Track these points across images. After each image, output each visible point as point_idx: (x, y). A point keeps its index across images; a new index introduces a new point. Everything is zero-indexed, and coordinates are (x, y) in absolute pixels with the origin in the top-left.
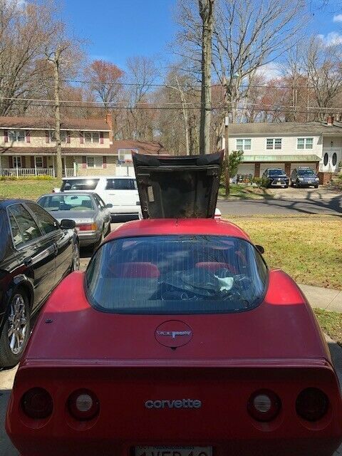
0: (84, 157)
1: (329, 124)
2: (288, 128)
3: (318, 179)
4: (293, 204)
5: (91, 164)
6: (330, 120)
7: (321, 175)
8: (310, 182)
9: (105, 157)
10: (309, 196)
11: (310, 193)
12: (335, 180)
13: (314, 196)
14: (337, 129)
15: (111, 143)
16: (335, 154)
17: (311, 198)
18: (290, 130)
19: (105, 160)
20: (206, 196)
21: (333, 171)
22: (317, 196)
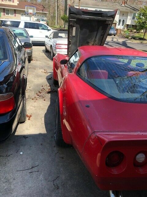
0: (4, 9)
1: (123, 5)
2: (105, 5)
3: (116, 32)
4: (108, 43)
5: (7, 14)
6: (124, 3)
7: (117, 30)
8: (112, 33)
9: (15, 10)
10: (113, 39)
11: (113, 38)
12: (122, 33)
13: (115, 40)
14: (126, 8)
15: (18, 3)
16: (124, 20)
17: (114, 40)
18: (106, 6)
19: (15, 12)
20: (102, 35)
21: (122, 29)
22: (116, 40)
